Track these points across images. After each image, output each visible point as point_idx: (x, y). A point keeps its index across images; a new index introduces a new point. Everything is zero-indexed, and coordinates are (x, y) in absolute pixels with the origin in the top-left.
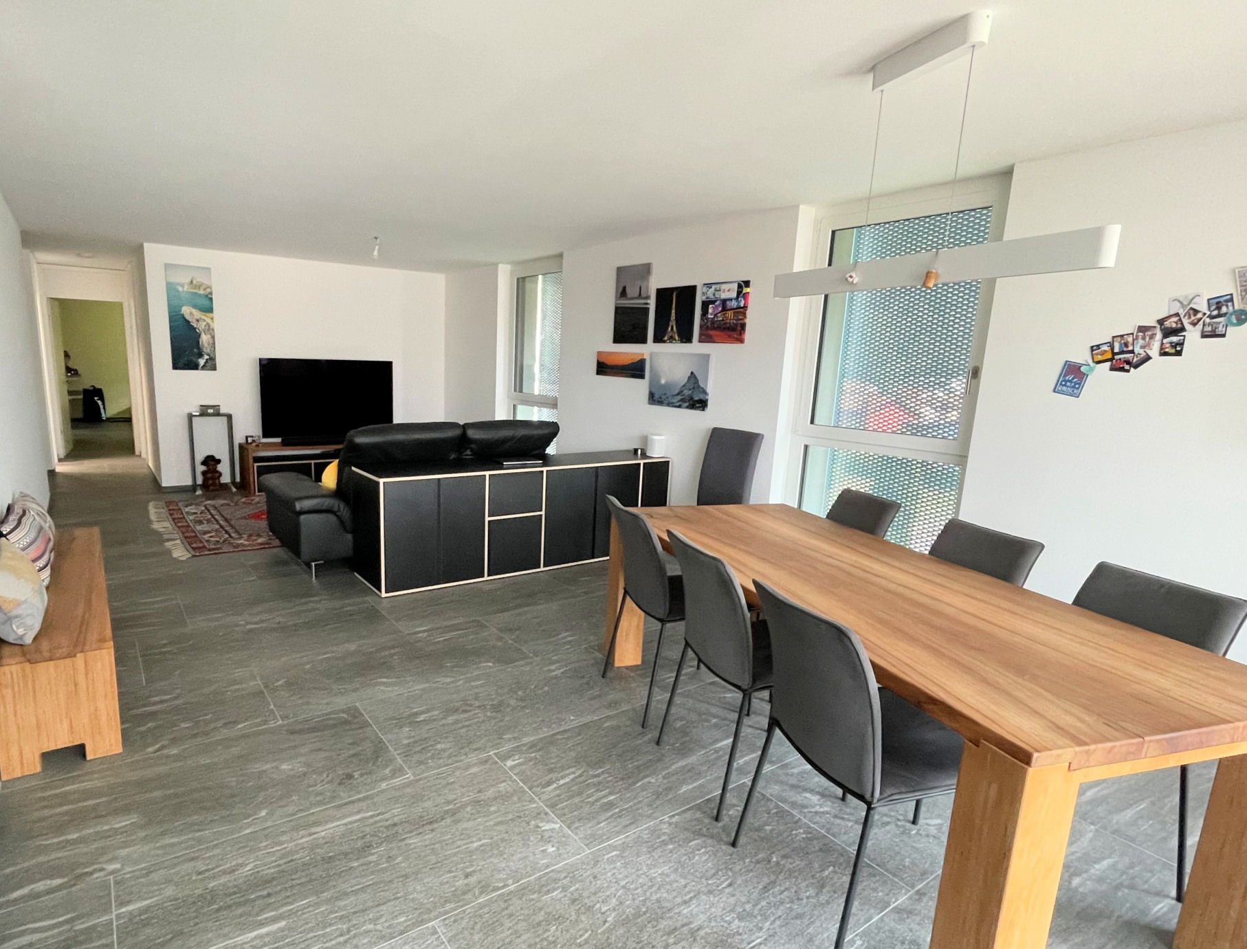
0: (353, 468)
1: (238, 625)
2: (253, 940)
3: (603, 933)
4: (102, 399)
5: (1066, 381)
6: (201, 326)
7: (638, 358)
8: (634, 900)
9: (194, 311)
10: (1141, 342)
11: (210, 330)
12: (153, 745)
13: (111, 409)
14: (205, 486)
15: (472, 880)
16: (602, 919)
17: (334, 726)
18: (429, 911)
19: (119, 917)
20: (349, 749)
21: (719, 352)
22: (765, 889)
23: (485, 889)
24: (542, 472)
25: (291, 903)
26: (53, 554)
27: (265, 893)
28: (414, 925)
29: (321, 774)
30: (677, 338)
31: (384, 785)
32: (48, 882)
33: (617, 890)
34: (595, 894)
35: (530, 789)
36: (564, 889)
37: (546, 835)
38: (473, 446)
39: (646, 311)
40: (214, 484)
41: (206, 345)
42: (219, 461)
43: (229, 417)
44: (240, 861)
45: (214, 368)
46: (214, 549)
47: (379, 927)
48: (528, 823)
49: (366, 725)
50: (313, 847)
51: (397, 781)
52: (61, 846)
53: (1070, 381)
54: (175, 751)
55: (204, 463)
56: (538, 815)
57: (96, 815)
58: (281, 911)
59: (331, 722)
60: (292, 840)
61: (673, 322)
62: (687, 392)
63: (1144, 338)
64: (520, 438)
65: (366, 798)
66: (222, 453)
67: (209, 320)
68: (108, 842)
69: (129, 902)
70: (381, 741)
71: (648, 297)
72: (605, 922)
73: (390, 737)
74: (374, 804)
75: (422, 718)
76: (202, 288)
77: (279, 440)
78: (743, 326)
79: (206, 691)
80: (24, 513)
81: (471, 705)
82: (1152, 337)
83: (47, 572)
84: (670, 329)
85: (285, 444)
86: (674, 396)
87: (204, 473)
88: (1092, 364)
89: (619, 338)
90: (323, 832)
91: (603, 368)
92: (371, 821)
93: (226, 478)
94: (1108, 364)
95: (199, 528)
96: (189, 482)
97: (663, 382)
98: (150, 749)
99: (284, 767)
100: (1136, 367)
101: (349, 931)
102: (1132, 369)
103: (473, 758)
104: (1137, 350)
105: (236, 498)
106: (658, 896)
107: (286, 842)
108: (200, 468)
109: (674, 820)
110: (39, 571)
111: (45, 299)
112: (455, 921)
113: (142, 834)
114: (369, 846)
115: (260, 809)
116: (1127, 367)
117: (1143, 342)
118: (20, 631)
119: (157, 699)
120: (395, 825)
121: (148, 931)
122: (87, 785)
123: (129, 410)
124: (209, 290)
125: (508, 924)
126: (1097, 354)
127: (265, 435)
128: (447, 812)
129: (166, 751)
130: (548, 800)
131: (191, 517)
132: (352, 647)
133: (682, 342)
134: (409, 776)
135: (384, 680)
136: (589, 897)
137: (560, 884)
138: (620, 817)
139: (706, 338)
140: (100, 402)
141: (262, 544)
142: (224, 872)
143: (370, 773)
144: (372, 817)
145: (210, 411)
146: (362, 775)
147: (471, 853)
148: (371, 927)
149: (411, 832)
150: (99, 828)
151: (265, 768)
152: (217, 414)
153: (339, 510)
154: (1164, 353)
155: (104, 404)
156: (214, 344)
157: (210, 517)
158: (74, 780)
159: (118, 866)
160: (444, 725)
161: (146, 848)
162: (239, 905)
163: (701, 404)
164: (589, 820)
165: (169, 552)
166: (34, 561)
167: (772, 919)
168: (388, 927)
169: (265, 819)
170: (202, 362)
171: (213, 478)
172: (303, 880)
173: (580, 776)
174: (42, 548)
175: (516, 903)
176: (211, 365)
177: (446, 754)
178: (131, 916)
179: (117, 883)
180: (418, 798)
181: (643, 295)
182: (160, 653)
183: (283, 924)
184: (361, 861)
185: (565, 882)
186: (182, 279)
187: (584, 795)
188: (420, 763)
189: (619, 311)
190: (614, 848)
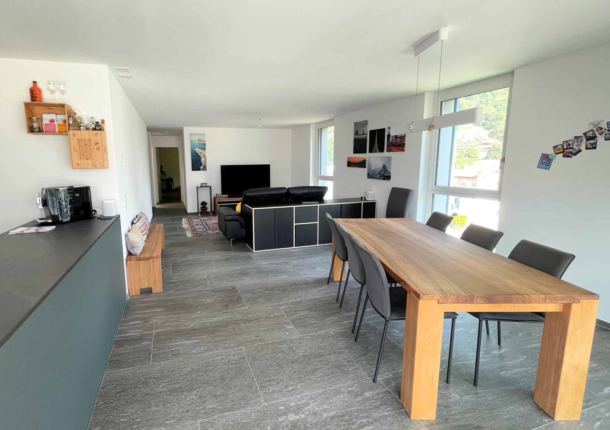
0: (246, 205)
1: (203, 259)
2: (189, 343)
3: (296, 358)
4: (173, 182)
5: (543, 163)
6: (201, 155)
7: (363, 159)
8: (311, 351)
9: (199, 149)
10: (576, 143)
11: (204, 156)
12: (171, 290)
13: (175, 186)
14: (202, 213)
15: (258, 338)
16: (297, 354)
17: (226, 291)
18: (242, 344)
19: (155, 332)
20: (229, 298)
21: (395, 155)
22: (362, 355)
23: (261, 340)
24: (317, 206)
25: (201, 336)
26: (148, 231)
27: (195, 332)
28: (236, 347)
29: (218, 304)
30: (378, 150)
31: (238, 309)
32: (138, 322)
33: (306, 348)
34: (298, 347)
35: (286, 316)
36: (288, 345)
37: (287, 329)
38: (292, 196)
39: (365, 140)
40: (205, 212)
41: (203, 162)
42: (206, 204)
43: (210, 187)
44: (190, 324)
45: (206, 170)
46: (201, 234)
47: (225, 345)
48: (282, 325)
49: (237, 291)
50: (211, 323)
51: (243, 308)
52: (142, 314)
53: (545, 162)
54: (177, 293)
55: (202, 204)
56: (287, 323)
57: (153, 307)
58: (198, 337)
59: (225, 290)
60: (206, 320)
61: (376, 144)
62: (382, 173)
63: (577, 142)
64: (311, 193)
65: (231, 312)
66: (208, 201)
67: (204, 153)
68: (155, 314)
69: (158, 329)
70: (240, 296)
71: (367, 134)
72: (298, 355)
73: (244, 296)
74: (233, 314)
75: (256, 291)
76: (202, 141)
77: (227, 196)
78: (404, 144)
79: (189, 277)
80: (141, 217)
81: (275, 289)
82: (581, 141)
83: (146, 236)
84: (375, 147)
85: (229, 197)
86: (377, 174)
87: (201, 208)
88: (554, 154)
89: (356, 151)
90: (215, 319)
91: (350, 164)
92: (231, 318)
93: (209, 210)
94: (562, 154)
95: (197, 227)
96: (197, 212)
97: (373, 169)
98: (170, 292)
99: (208, 301)
100: (575, 155)
101: (216, 345)
102: (573, 156)
103: (270, 304)
104: (574, 147)
105: (211, 217)
106: (320, 351)
107: (204, 320)
108: (200, 206)
109: (336, 331)
110: (143, 235)
111: (154, 148)
112: (249, 348)
113: (164, 313)
114: (229, 325)
115: (198, 311)
116: (571, 155)
117: (577, 143)
118: (136, 251)
119: (174, 278)
120: (238, 320)
121: (162, 337)
122: (152, 299)
123: (180, 187)
124: (204, 142)
125: (265, 351)
126: (556, 150)
127: (222, 194)
128: (256, 319)
129: (175, 293)
130: (292, 319)
131: (195, 223)
132: (239, 268)
133: (380, 152)
134: (247, 307)
135: (247, 279)
136: (295, 348)
137: (287, 343)
138: (316, 327)
139: (389, 150)
140: (172, 183)
141: (216, 233)
142: (185, 326)
143: (234, 305)
144: (231, 317)
145: (204, 185)
146: (231, 305)
147: (260, 331)
148: (223, 345)
149: (242, 323)
150: (153, 311)
151: (202, 300)
152: (207, 186)
153: (240, 220)
154: (587, 148)
155: (173, 184)
156: (206, 161)
157: (201, 223)
158: (149, 298)
159: (157, 320)
160: (263, 294)
161: (164, 317)
162: (187, 334)
163: (388, 178)
164: (304, 327)
165: (185, 235)
166: (142, 232)
167: (360, 364)
168: (229, 346)
169: (199, 314)
170: (201, 168)
171: (204, 210)
172: (206, 331)
173: (306, 314)
174: (145, 228)
175: (270, 346)
176: (205, 169)
177: (261, 302)
178: (158, 333)
179: (156, 324)
180: (247, 314)
181: (364, 133)
182: (177, 265)
183: (198, 340)
184: (225, 328)
185: (289, 343)
186: (196, 138)
187: (305, 320)
188: (251, 304)
189: (355, 140)
190: (310, 336)
